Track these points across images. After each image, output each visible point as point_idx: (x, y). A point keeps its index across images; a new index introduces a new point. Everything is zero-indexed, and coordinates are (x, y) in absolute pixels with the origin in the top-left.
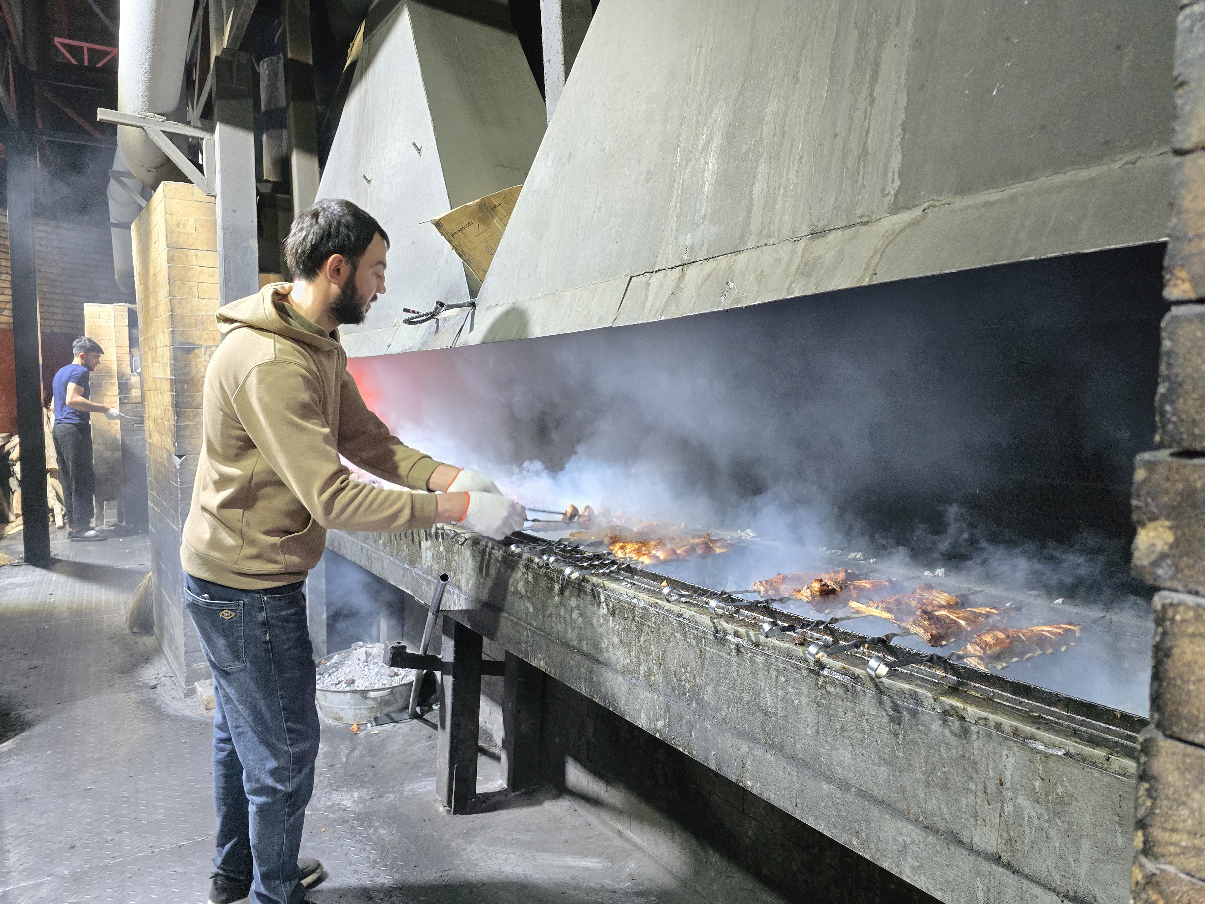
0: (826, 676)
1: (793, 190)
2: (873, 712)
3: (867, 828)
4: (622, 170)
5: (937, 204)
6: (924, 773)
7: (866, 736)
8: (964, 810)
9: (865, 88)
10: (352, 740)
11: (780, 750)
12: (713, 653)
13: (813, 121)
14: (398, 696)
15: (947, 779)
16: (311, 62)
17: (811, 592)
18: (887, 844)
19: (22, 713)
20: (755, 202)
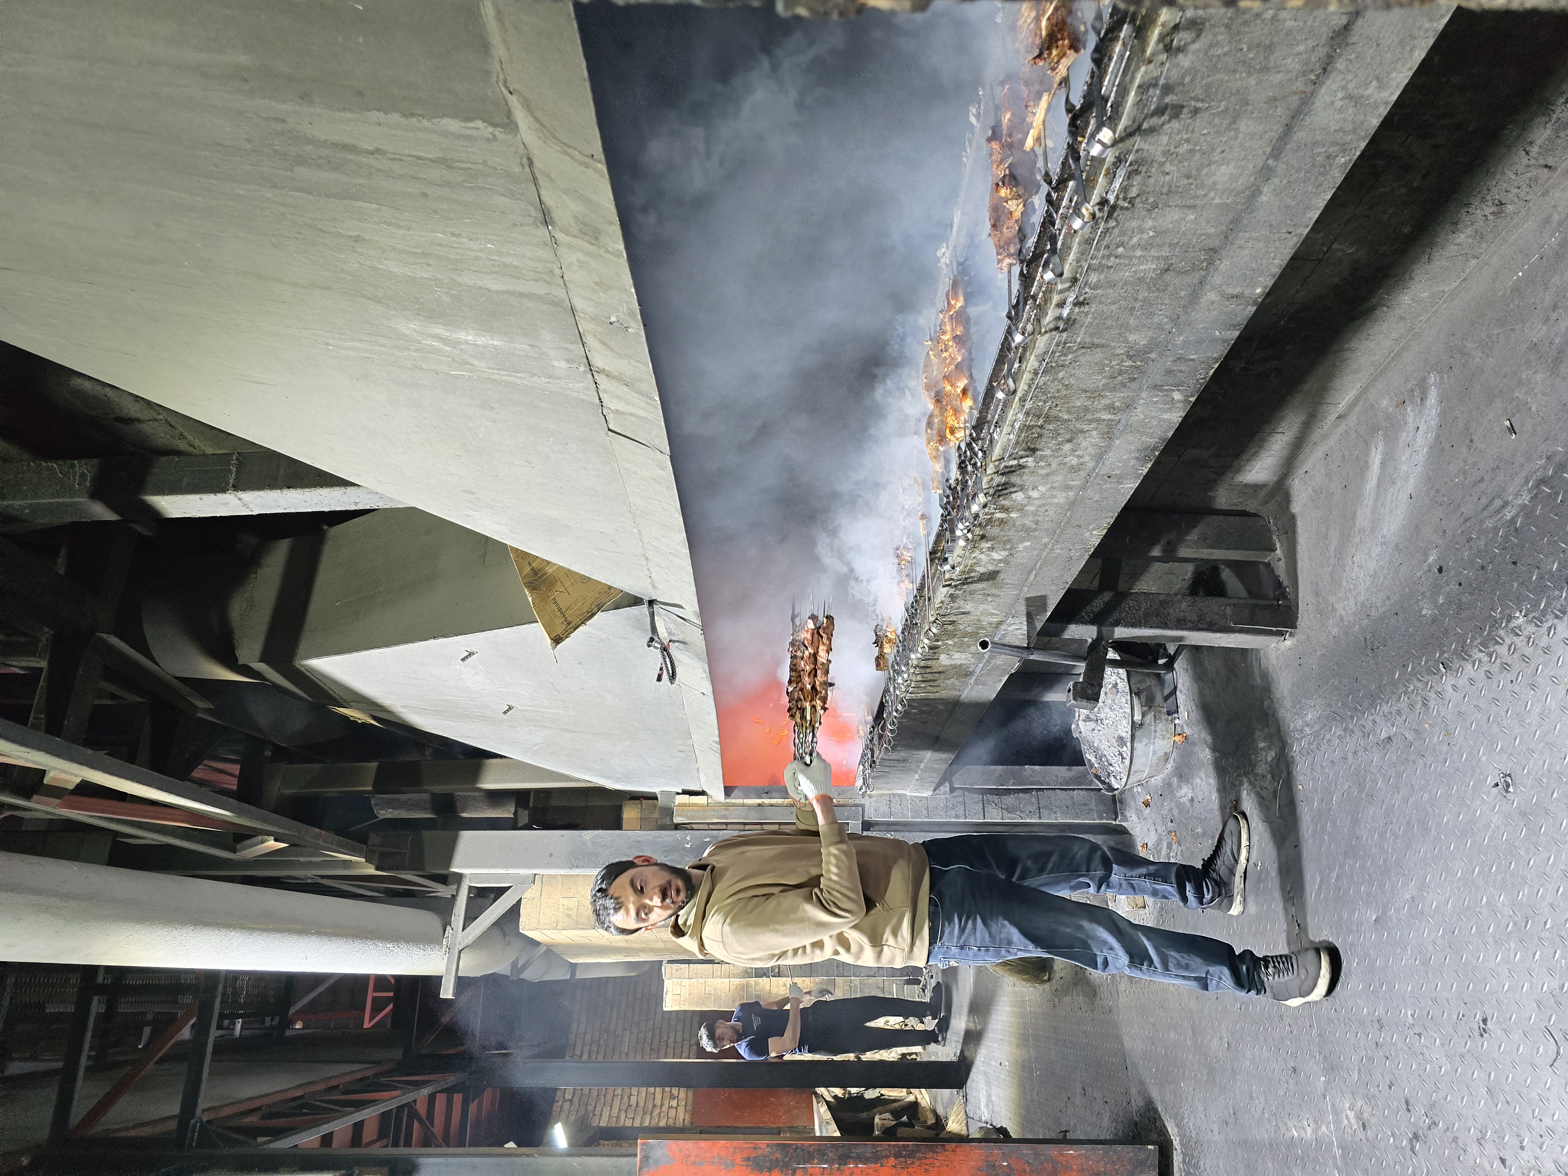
0: (1117, 197)
1: (493, 245)
2: (1165, 139)
3: (1324, 146)
4: (481, 436)
5: (502, 76)
6: (1249, 74)
7: (1198, 148)
8: (1301, 24)
9: (364, 159)
10: (1194, 743)
11: (1216, 252)
12: (1085, 334)
13: (408, 221)
14: (1143, 686)
15: (1258, 46)
16: (375, 765)
17: (1012, 199)
18: (1345, 120)
19: (1135, 1108)
20: (511, 288)
